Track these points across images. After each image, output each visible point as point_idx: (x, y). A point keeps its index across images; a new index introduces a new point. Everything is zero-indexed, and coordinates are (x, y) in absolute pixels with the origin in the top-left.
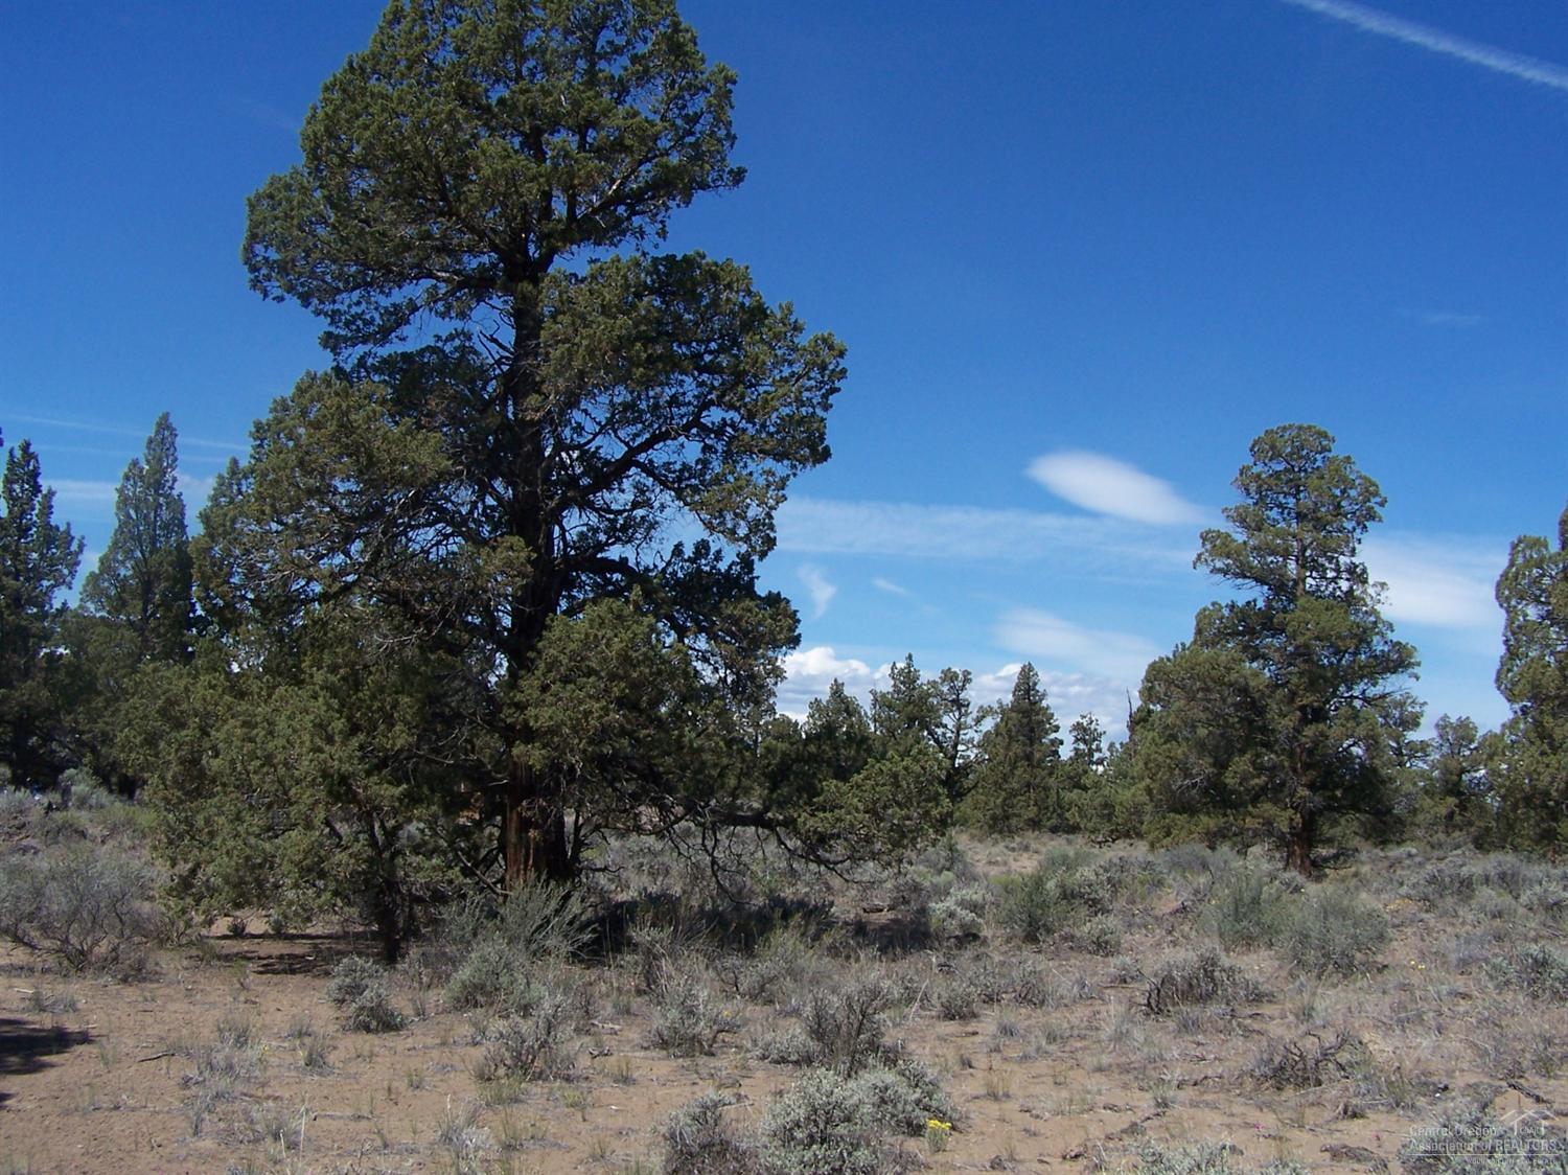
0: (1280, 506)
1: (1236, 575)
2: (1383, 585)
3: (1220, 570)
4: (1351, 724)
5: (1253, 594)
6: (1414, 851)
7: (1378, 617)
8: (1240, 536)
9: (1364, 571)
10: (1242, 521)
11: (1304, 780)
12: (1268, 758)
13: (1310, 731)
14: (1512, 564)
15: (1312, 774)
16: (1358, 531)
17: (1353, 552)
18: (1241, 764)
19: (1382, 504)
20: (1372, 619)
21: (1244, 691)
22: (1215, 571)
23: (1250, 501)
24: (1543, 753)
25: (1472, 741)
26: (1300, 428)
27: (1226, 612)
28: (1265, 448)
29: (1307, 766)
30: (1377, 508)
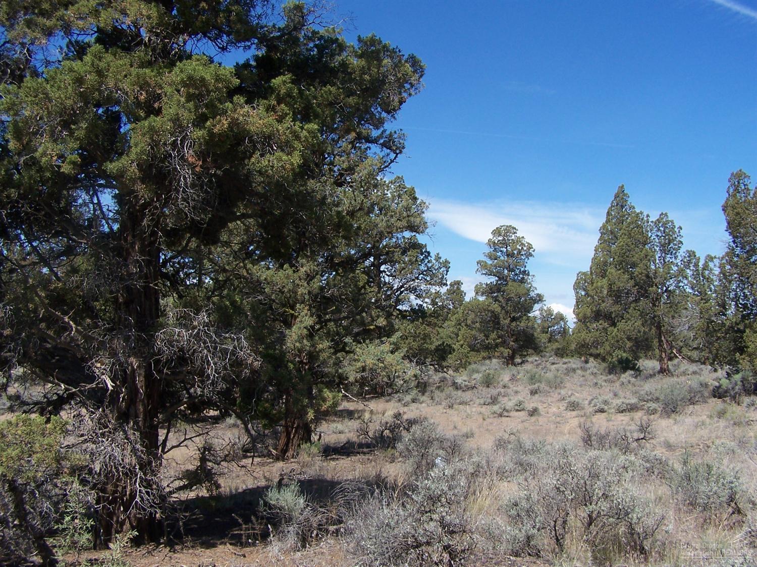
0: (501, 251)
1: (489, 275)
2: (534, 276)
3: (484, 274)
4: (527, 322)
5: (493, 279)
6: (537, 359)
7: (532, 286)
8: (489, 262)
9: (529, 272)
10: (490, 258)
11: (512, 339)
12: (501, 332)
13: (514, 324)
14: (577, 279)
15: (514, 337)
16: (526, 259)
17: (525, 267)
18: (493, 335)
19: (534, 251)
20: (530, 286)
21: (493, 312)
22: (483, 274)
23: (492, 250)
24: (587, 333)
25: (552, 315)
26: (507, 226)
27: (484, 286)
28: (497, 232)
29: (513, 335)
30: (533, 253)
